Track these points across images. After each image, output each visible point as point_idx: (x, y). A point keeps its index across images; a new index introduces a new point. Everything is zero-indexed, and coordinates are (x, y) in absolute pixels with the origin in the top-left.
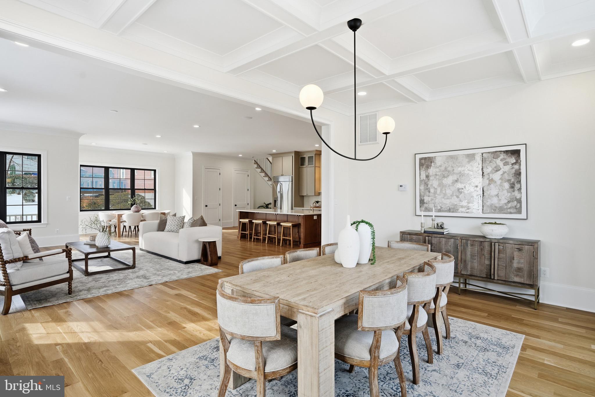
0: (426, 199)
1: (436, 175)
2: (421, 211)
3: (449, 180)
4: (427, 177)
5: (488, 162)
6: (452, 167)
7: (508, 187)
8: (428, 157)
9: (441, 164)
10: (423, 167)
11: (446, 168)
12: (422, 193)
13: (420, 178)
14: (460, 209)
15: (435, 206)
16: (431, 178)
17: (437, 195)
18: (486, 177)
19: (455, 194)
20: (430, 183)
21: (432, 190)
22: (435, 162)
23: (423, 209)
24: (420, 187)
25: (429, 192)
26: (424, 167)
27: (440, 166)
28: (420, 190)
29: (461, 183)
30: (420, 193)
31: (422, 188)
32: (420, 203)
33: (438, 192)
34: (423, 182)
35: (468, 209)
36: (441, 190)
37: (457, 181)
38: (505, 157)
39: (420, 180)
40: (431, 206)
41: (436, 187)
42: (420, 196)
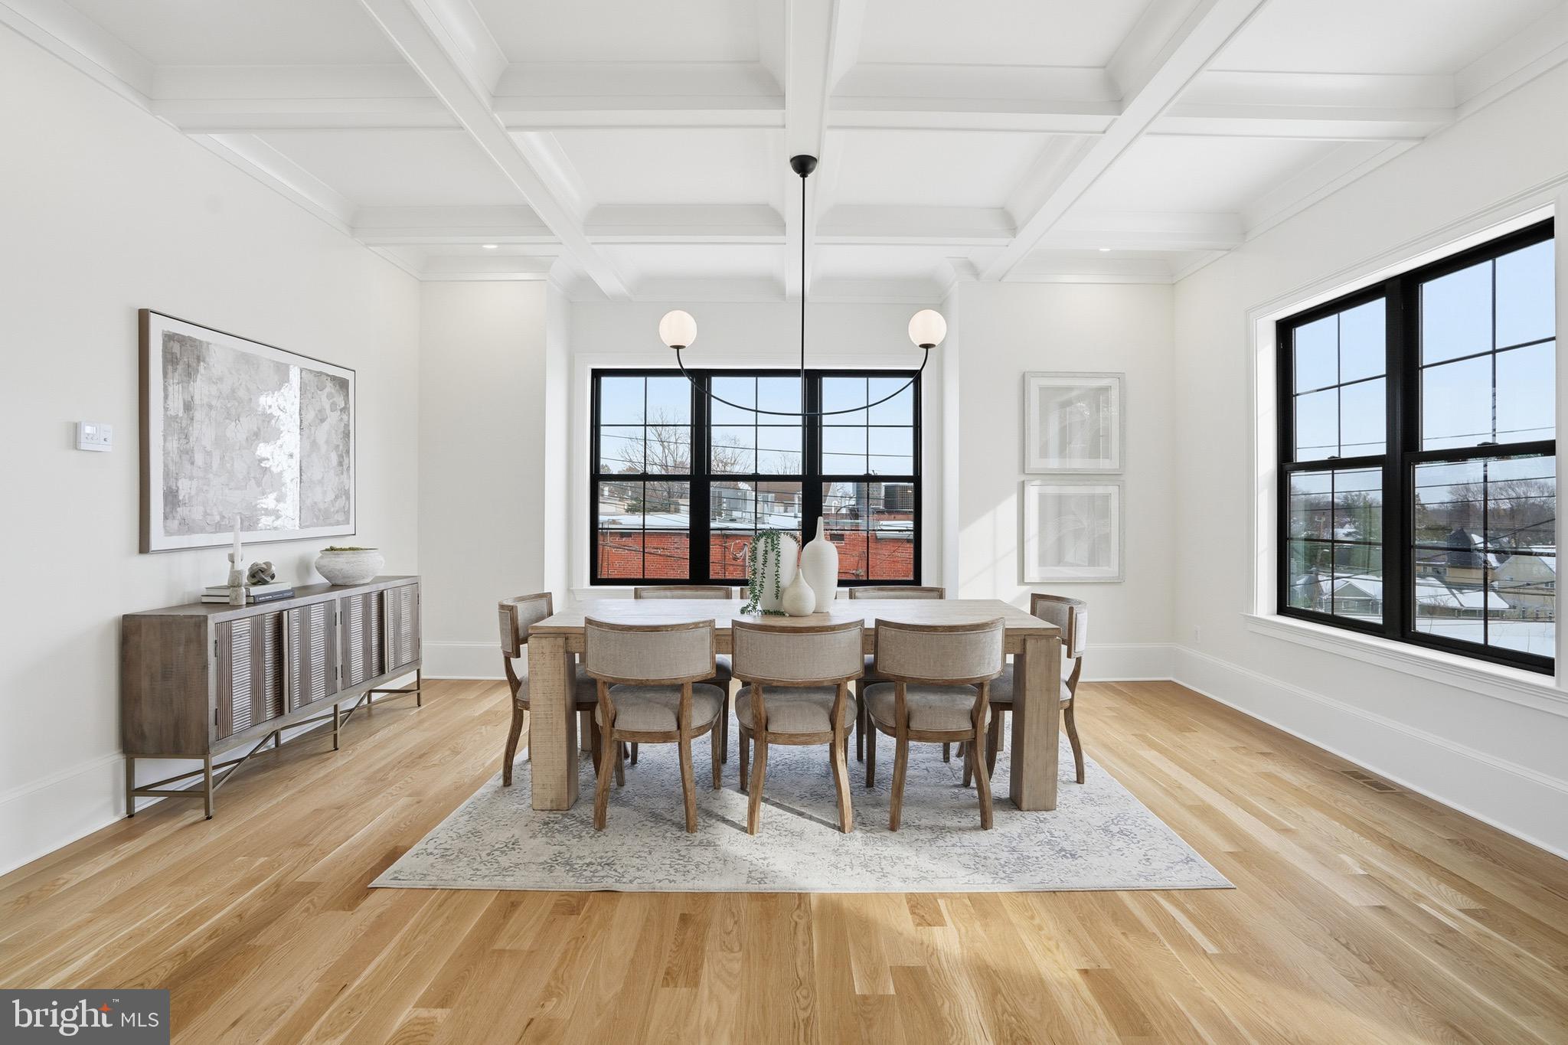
0: (185, 487)
1: (210, 407)
2: (168, 532)
3: (238, 432)
4: (188, 407)
5: (310, 396)
6: (248, 389)
7: (336, 464)
8: (190, 338)
9: (222, 372)
10: (175, 370)
11: (233, 391)
12: (172, 467)
13: (166, 409)
14: (262, 521)
15: (206, 512)
16: (198, 415)
17: (211, 476)
18: (306, 431)
19: (252, 475)
20: (195, 431)
21: (199, 458)
22: (207, 359)
23: (174, 524)
24: (165, 440)
25: (192, 463)
26: (180, 367)
27: (221, 379)
28: (166, 453)
29: (265, 442)
30: (166, 466)
31: (174, 445)
32: (165, 505)
33: (216, 463)
34: (176, 426)
35: (278, 517)
36: (222, 458)
37: (257, 435)
38: (333, 391)
39: (165, 415)
40: (196, 513)
41: (208, 448)
42: (167, 475)
